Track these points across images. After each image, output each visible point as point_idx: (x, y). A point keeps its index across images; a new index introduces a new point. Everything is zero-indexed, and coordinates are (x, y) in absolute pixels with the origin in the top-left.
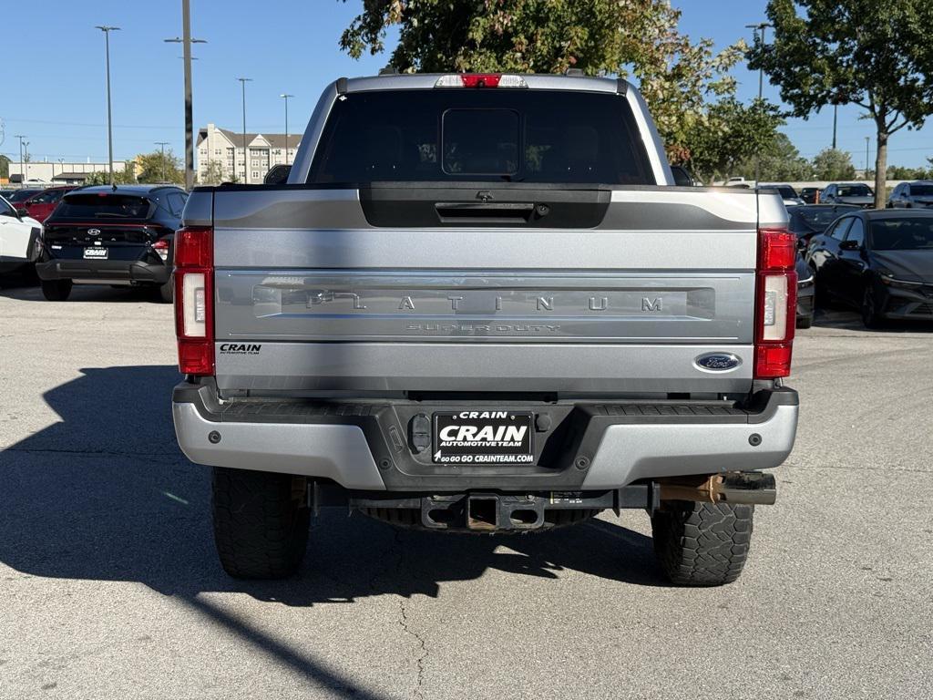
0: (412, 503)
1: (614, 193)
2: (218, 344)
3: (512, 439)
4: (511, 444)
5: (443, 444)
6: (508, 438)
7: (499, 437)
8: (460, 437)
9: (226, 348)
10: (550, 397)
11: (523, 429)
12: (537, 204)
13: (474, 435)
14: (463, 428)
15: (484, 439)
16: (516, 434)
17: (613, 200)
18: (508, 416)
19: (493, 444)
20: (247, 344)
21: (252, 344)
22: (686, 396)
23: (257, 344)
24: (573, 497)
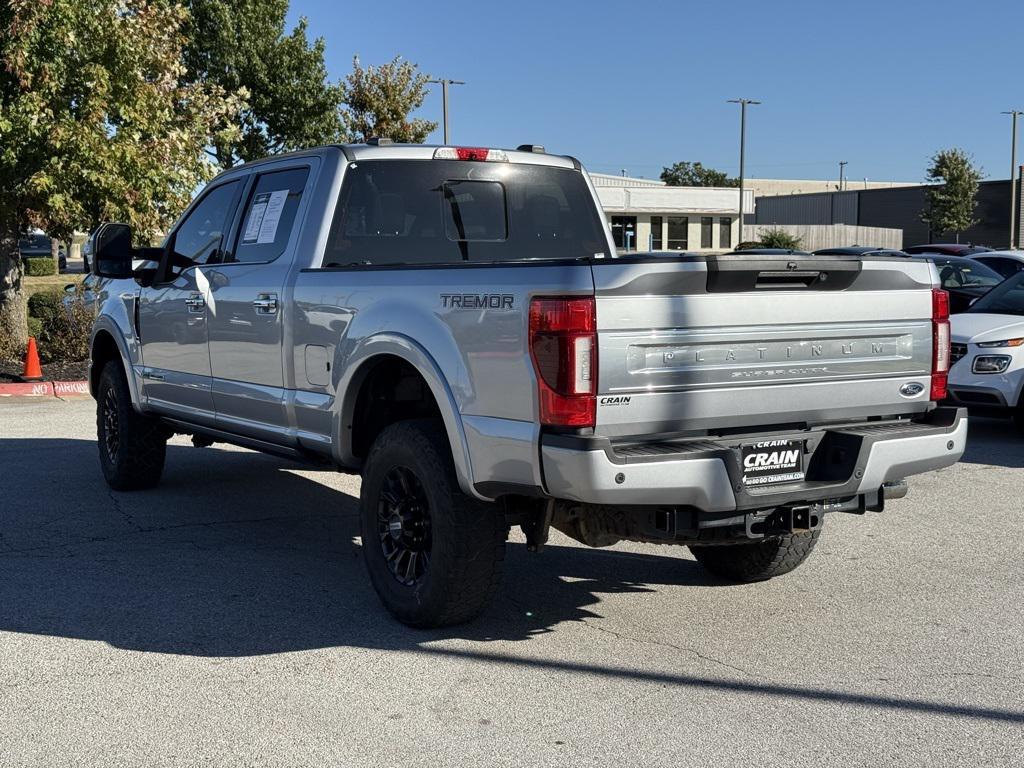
0: (739, 520)
1: (864, 262)
2: (599, 398)
3: (790, 462)
4: (789, 465)
5: (746, 470)
6: (787, 461)
7: (781, 461)
8: (757, 463)
9: (605, 401)
10: (802, 426)
11: (797, 452)
12: (821, 272)
13: (766, 461)
14: (759, 455)
15: (772, 463)
16: (792, 457)
17: (864, 268)
18: (788, 443)
19: (778, 467)
20: (620, 396)
21: (624, 396)
22: (878, 418)
23: (628, 396)
24: (836, 503)
